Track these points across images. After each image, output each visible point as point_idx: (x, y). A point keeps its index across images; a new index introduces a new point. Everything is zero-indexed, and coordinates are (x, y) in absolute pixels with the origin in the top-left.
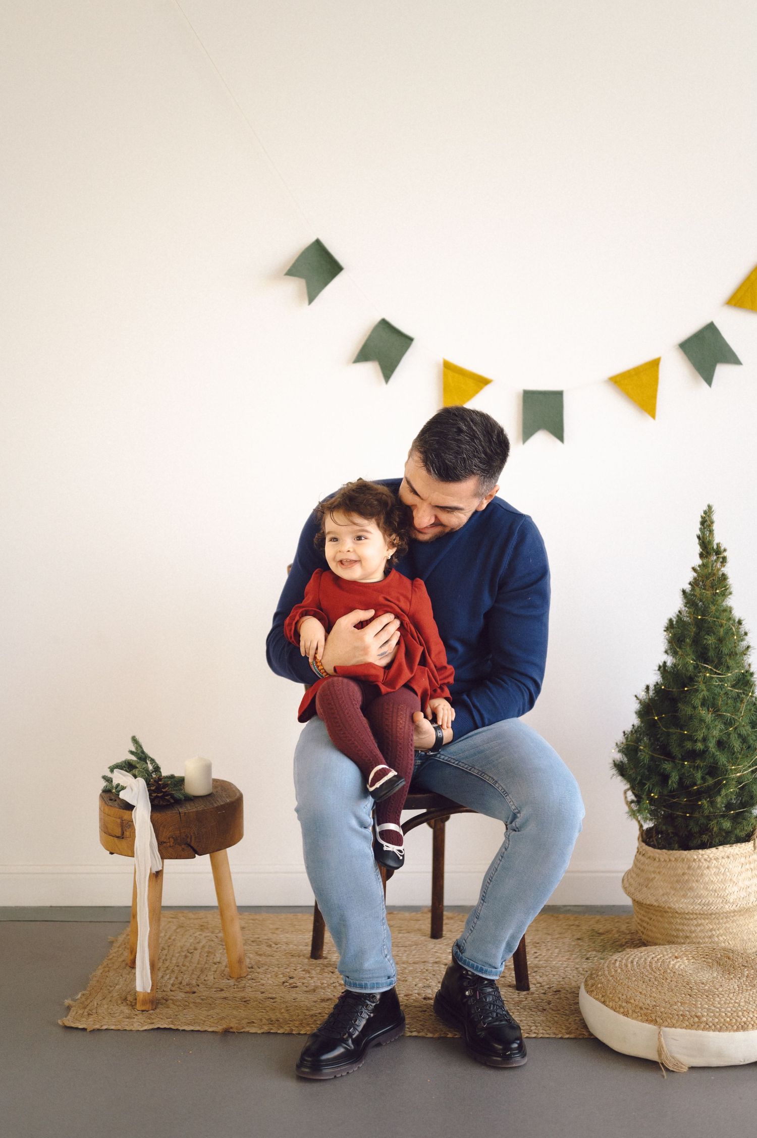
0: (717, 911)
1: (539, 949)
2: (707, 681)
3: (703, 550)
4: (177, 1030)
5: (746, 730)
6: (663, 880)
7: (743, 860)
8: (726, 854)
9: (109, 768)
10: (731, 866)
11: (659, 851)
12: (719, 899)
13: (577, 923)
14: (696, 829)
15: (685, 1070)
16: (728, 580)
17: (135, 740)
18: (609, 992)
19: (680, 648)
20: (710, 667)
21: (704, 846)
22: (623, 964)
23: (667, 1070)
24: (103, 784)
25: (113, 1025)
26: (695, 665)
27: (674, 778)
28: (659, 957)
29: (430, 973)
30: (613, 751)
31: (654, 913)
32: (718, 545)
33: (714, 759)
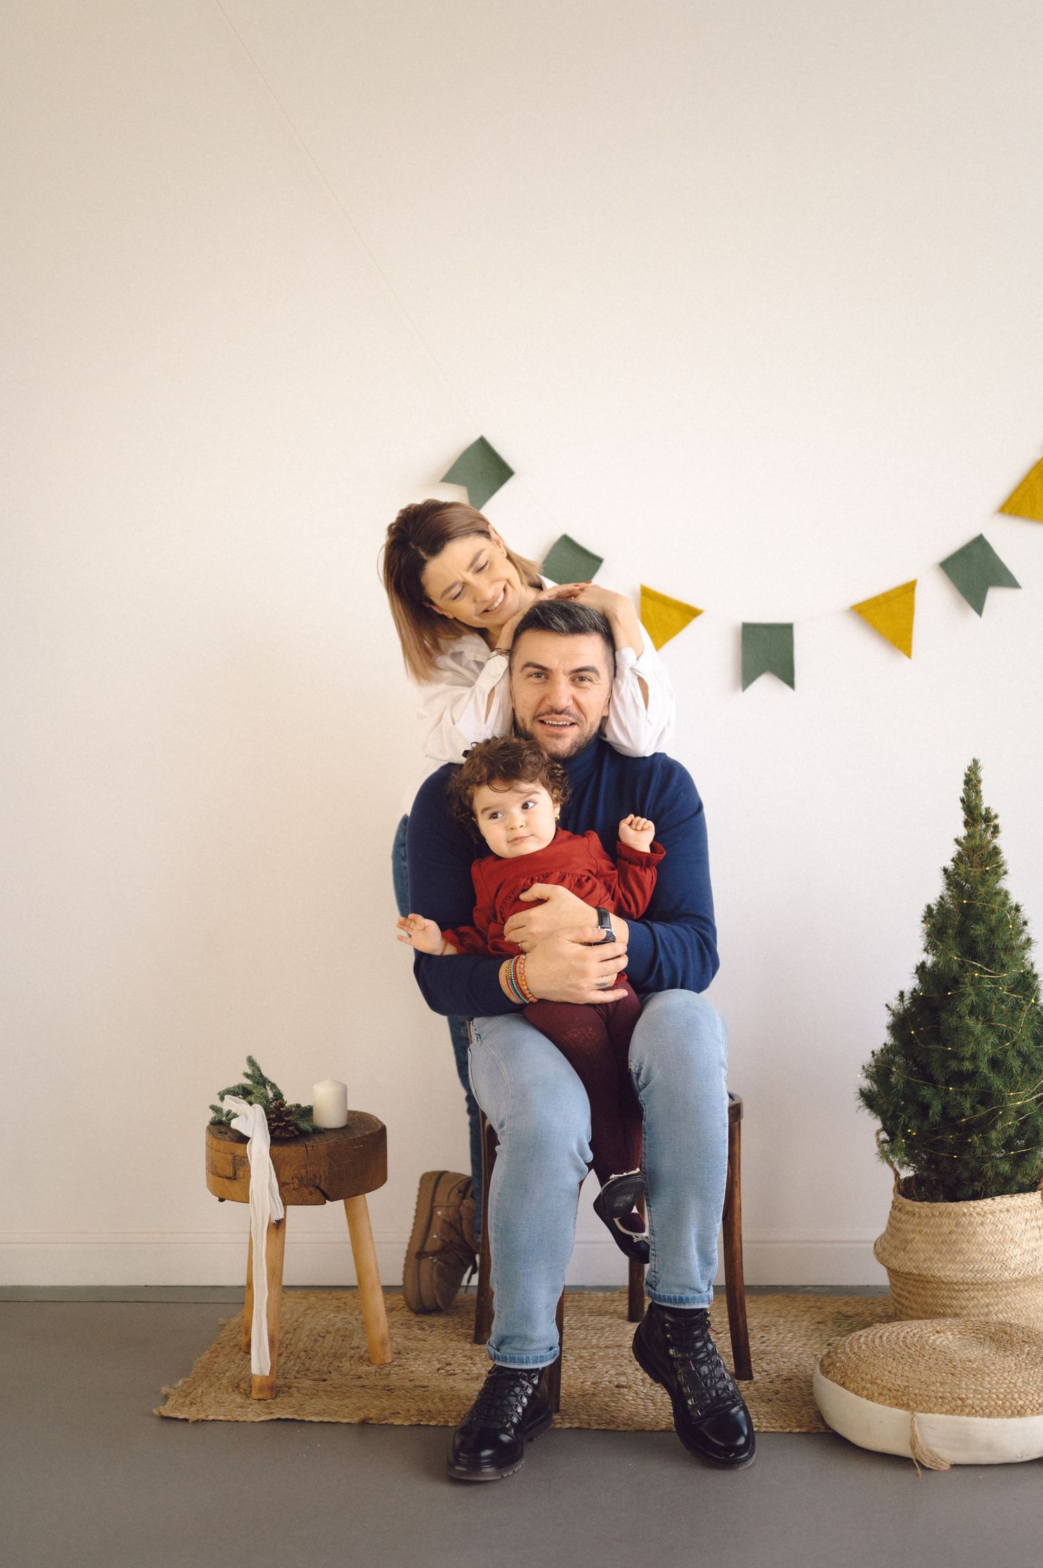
0: (995, 1280)
1: (767, 1333)
2: (976, 983)
3: (968, 816)
4: (303, 1421)
5: (1027, 1045)
6: (925, 1241)
7: (1027, 1215)
8: (1006, 1207)
9: (219, 1094)
10: (1011, 1223)
11: (919, 1204)
12: (997, 1264)
13: (819, 1304)
14: (966, 1174)
15: (947, 1467)
16: (1001, 855)
17: (251, 1061)
18: (849, 1372)
19: (941, 941)
20: (979, 965)
21: (976, 1196)
22: (869, 1340)
23: (923, 1467)
24: (211, 1115)
25: (222, 1415)
26: (961, 963)
27: (936, 1107)
28: (915, 1331)
29: (626, 1359)
30: (859, 1076)
31: (914, 1283)
32: (987, 810)
33: (986, 1084)
